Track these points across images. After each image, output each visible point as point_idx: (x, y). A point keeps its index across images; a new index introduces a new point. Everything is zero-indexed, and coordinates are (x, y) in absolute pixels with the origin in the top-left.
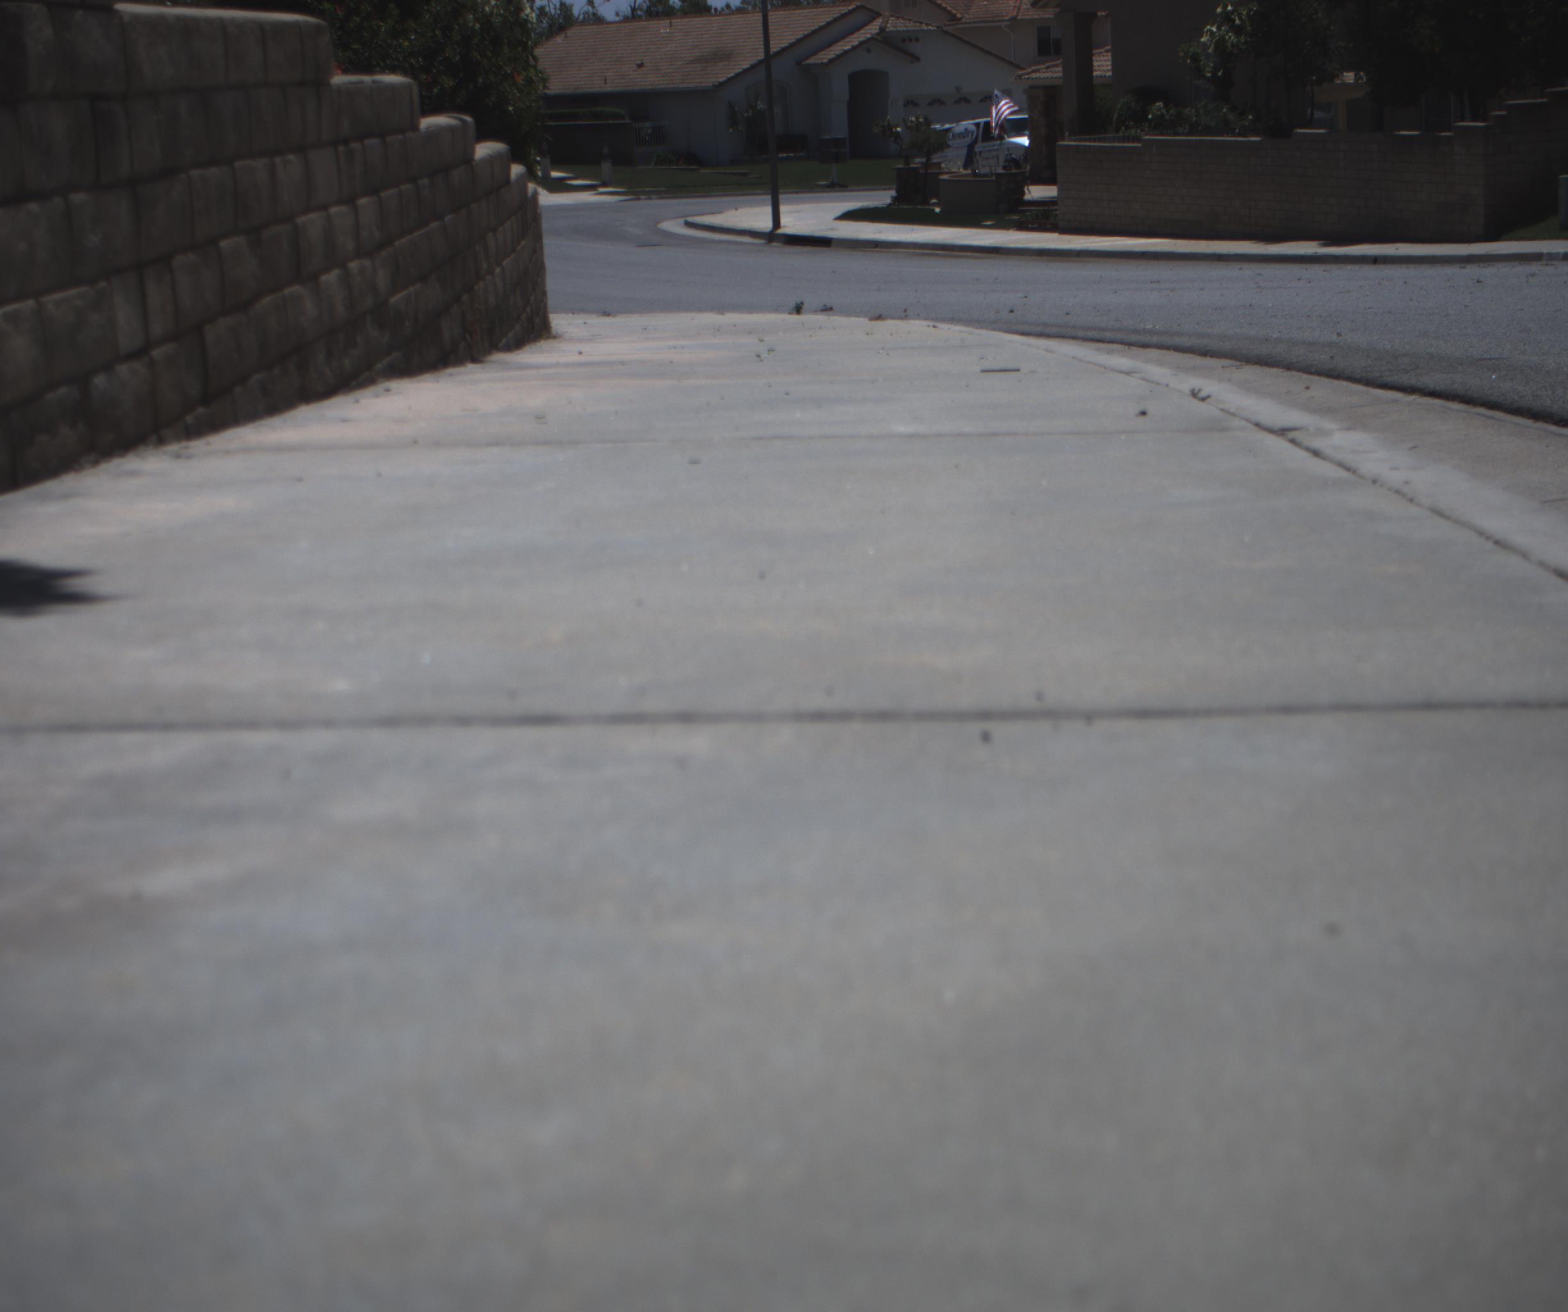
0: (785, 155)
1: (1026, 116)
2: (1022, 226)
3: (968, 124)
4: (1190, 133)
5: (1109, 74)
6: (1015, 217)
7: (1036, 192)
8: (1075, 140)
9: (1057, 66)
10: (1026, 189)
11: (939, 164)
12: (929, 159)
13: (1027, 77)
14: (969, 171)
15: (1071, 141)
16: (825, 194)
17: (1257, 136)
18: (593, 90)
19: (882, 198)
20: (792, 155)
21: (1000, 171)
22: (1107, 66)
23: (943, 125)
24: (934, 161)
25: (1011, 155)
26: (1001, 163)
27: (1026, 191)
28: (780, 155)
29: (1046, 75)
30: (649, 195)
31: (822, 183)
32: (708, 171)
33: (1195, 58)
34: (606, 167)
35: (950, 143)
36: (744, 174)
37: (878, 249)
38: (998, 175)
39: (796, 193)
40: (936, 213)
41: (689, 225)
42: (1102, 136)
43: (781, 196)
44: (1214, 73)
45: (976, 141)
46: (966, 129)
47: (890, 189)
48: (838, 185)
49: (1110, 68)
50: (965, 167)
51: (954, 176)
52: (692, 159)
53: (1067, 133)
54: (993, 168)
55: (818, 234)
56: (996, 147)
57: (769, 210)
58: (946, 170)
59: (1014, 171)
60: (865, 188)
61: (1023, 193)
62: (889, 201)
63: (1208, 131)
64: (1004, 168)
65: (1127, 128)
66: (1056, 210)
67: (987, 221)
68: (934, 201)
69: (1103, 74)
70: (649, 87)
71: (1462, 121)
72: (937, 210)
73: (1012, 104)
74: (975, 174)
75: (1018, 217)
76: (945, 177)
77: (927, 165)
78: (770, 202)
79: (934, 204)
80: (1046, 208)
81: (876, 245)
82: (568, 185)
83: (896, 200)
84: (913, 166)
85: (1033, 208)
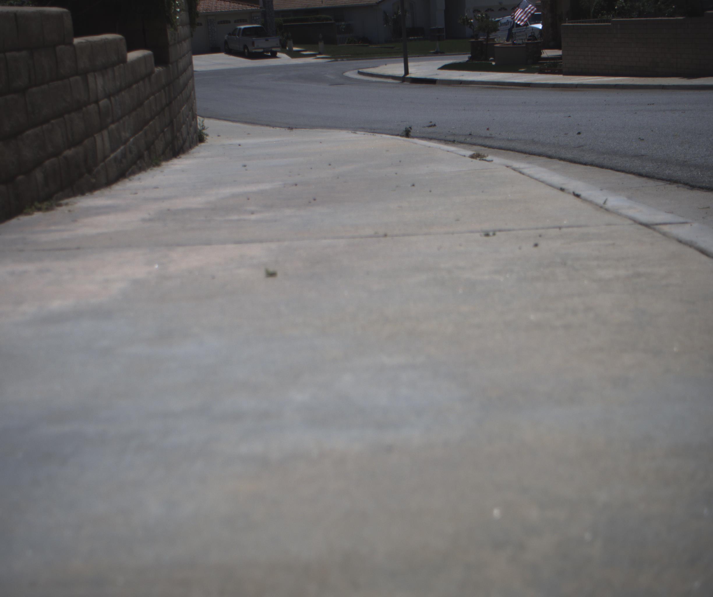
0: (412, 38)
1: (540, 13)
2: (541, 71)
3: (508, 18)
6: (537, 67)
7: (547, 53)
8: (572, 23)
10: (542, 51)
11: (493, 39)
12: (488, 36)
14: (510, 42)
15: (569, 23)
16: (432, 57)
18: (316, 7)
19: (464, 58)
20: (416, 37)
21: (526, 41)
23: (495, 19)
24: (491, 37)
25: (531, 34)
26: (527, 38)
27: (542, 53)
28: (410, 38)
30: (342, 59)
31: (432, 51)
32: (373, 46)
34: (321, 45)
35: (499, 28)
36: (392, 48)
37: (462, 85)
38: (527, 43)
39: (418, 56)
40: (493, 65)
41: (360, 73)
43: (409, 58)
46: (508, 21)
47: (466, 54)
48: (439, 53)
50: (507, 40)
51: (502, 45)
52: (365, 40)
53: (566, 20)
54: (524, 41)
55: (428, 77)
56: (523, 30)
57: (402, 65)
58: (497, 42)
59: (534, 42)
60: (454, 53)
61: (541, 54)
62: (467, 59)
63: (650, 14)
64: (529, 40)
65: (602, 15)
66: (561, 62)
67: (522, 69)
68: (491, 58)
70: (344, 5)
72: (494, 63)
74: (514, 44)
75: (538, 67)
76: (498, 45)
77: (488, 39)
78: (403, 61)
79: (492, 60)
80: (556, 61)
81: (461, 83)
82: (302, 54)
83: (471, 58)
84: (480, 40)
85: (548, 61)
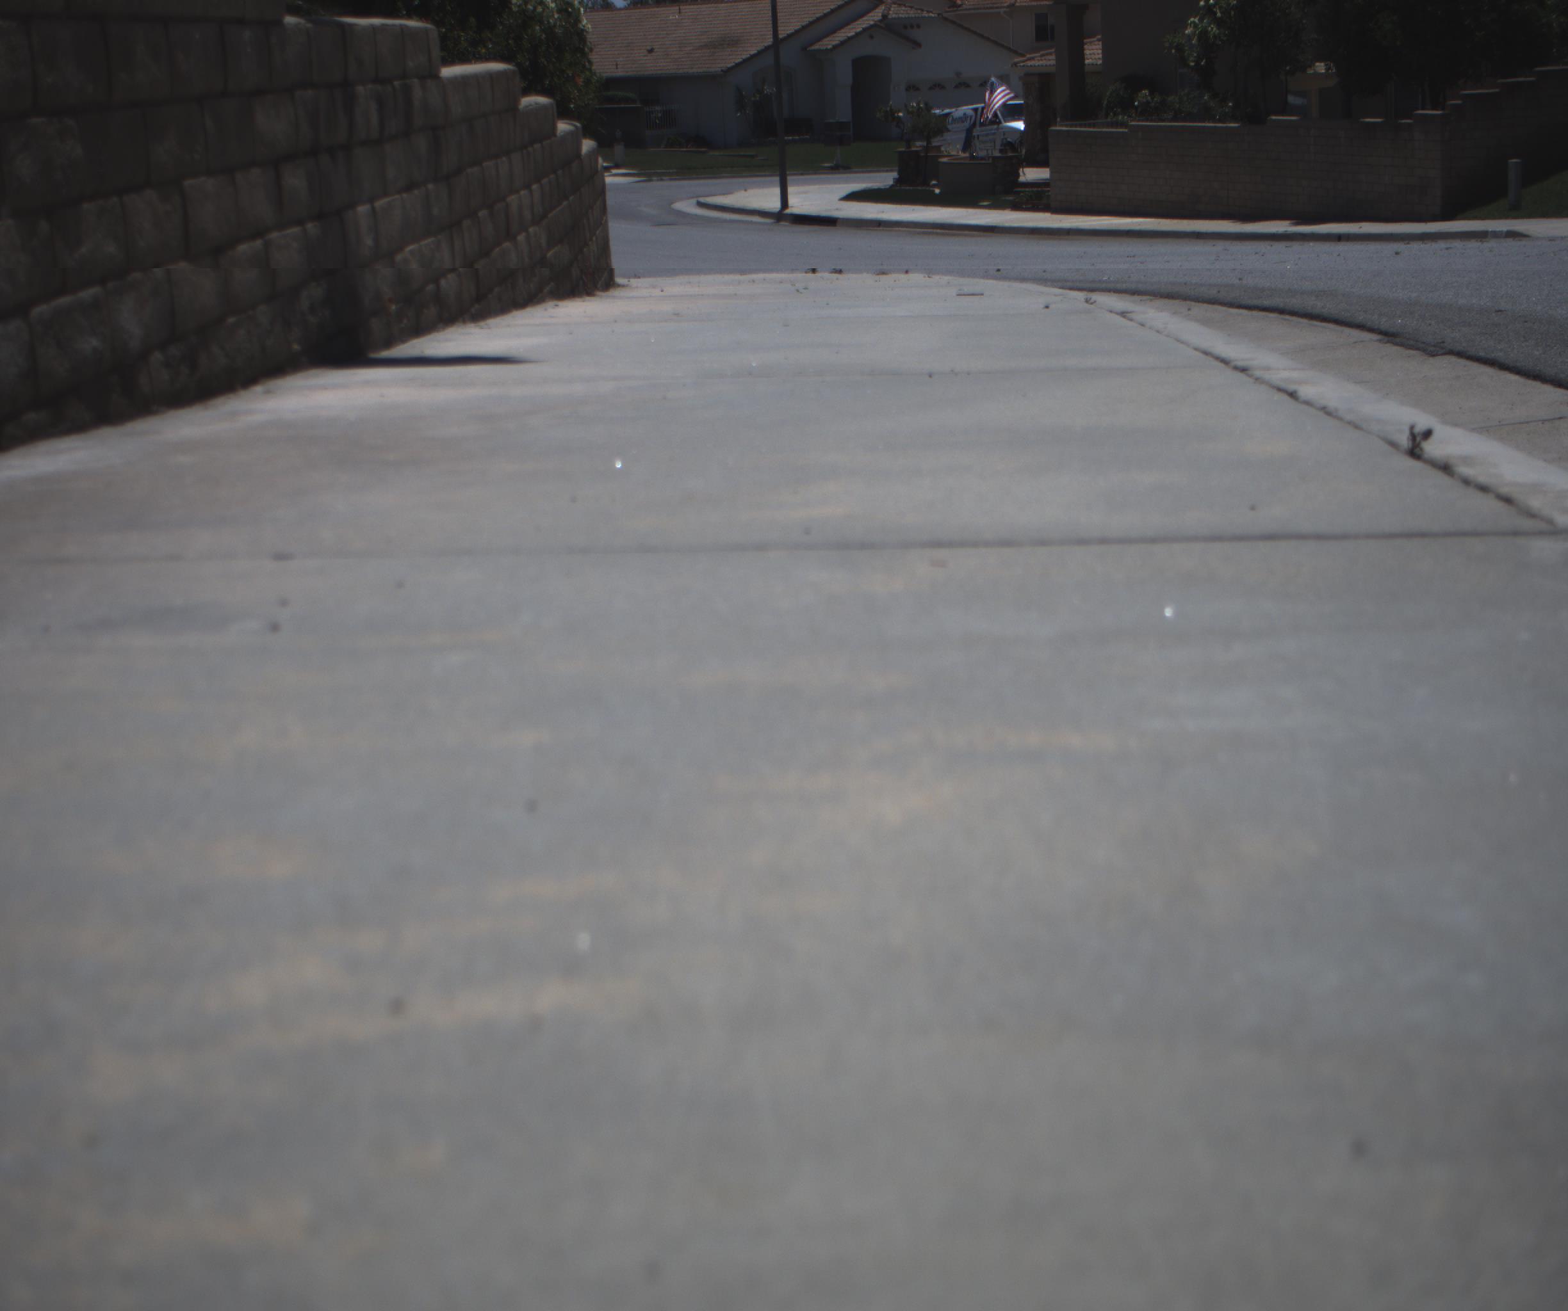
0: (791, 138)
1: (1022, 102)
2: (1016, 207)
3: (967, 109)
4: (1175, 119)
5: (1100, 62)
6: (1011, 198)
7: (1031, 174)
8: (1066, 126)
9: (1050, 54)
10: (1021, 170)
11: (939, 147)
12: (929, 142)
13: (1022, 64)
14: (967, 155)
15: (1062, 126)
16: (830, 176)
17: (1235, 123)
19: (885, 179)
20: (797, 138)
21: (997, 154)
22: (1098, 54)
23: (942, 111)
24: (934, 144)
25: (1006, 139)
26: (998, 147)
27: (1021, 174)
28: (787, 139)
29: (1041, 63)
31: (826, 165)
32: (717, 153)
33: (1180, 48)
34: (620, 149)
35: (950, 127)
36: (752, 157)
37: (881, 229)
38: (994, 158)
39: (802, 174)
40: (936, 194)
41: (701, 205)
42: (1092, 121)
43: (789, 178)
44: (1197, 63)
45: (974, 125)
46: (965, 114)
47: (892, 171)
48: (841, 168)
49: (1100, 56)
51: (953, 159)
52: (701, 141)
53: (1058, 119)
54: (990, 152)
55: (824, 214)
56: (993, 131)
57: (777, 191)
58: (946, 154)
59: (1010, 154)
60: (869, 170)
61: (1018, 176)
62: (891, 183)
63: (1190, 117)
64: (1001, 151)
65: (1115, 114)
66: (1049, 191)
67: (983, 201)
68: (934, 182)
69: (1094, 62)
70: (660, 72)
71: (1423, 109)
72: (937, 191)
73: (1008, 91)
75: (1014, 198)
76: (945, 160)
77: (927, 149)
78: (778, 183)
79: (934, 186)
80: (1040, 189)
81: (879, 224)
83: (898, 181)
84: (914, 149)
85: (1027, 189)
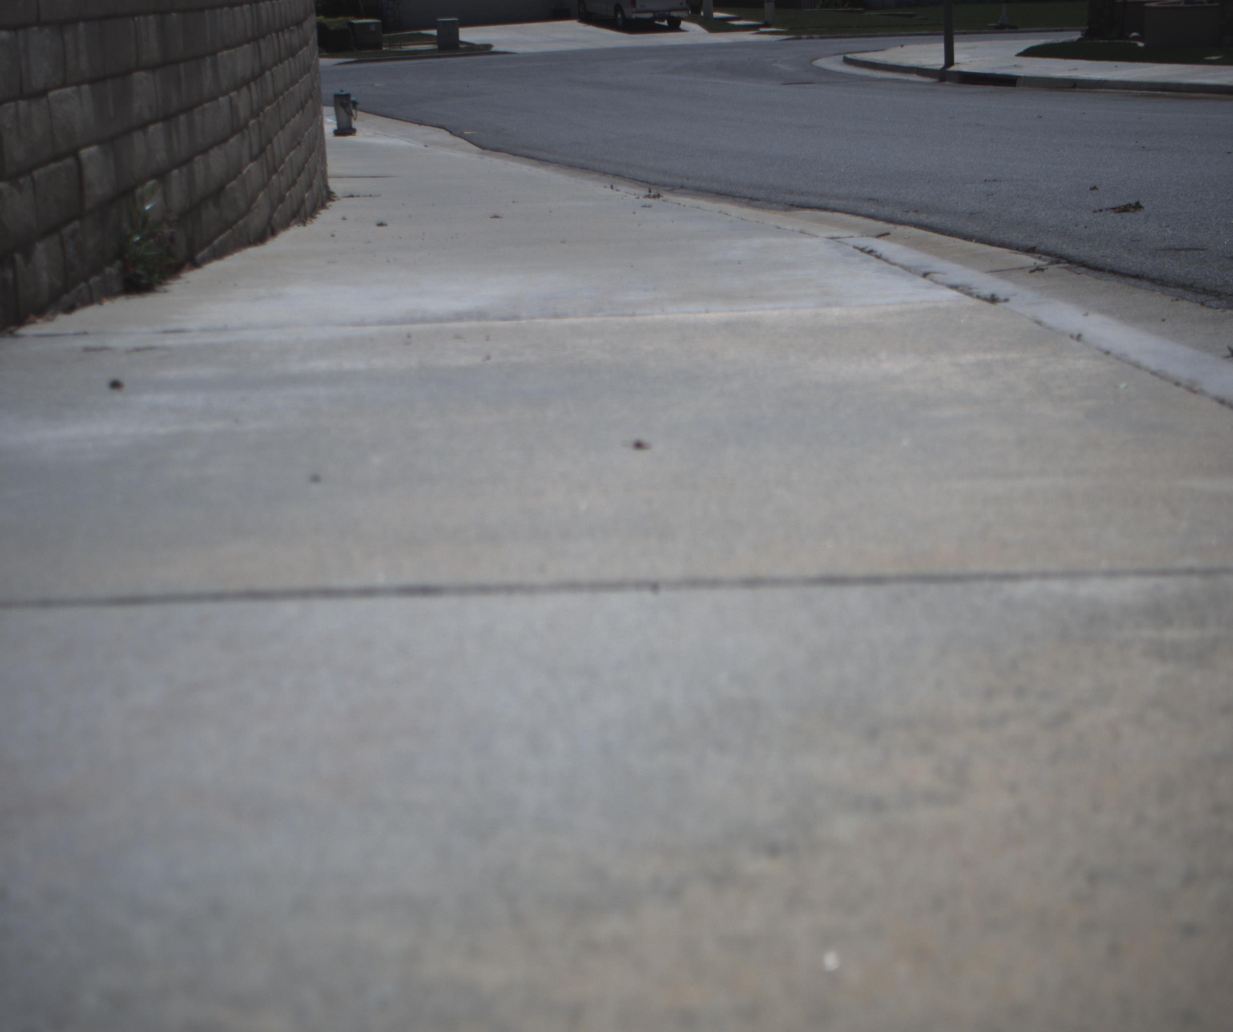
16: (998, 35)
30: (811, 35)
40: (1140, 48)
41: (849, 62)
47: (1080, 24)
48: (1007, 27)
51: (1163, 3)
55: (999, 71)
57: (941, 47)
62: (1078, 36)
68: (1134, 34)
72: (1141, 44)
78: (942, 40)
79: (1135, 38)
82: (730, 24)
83: (1087, 36)
